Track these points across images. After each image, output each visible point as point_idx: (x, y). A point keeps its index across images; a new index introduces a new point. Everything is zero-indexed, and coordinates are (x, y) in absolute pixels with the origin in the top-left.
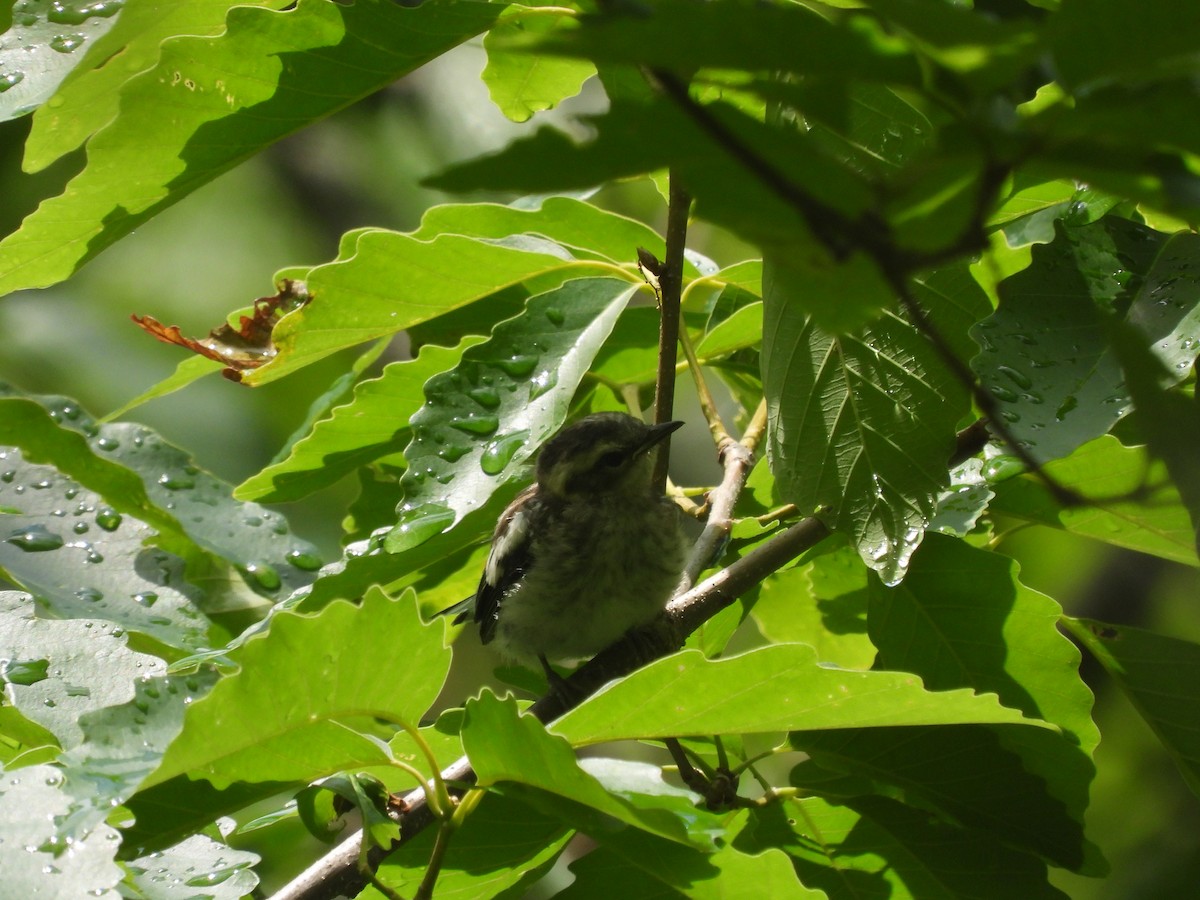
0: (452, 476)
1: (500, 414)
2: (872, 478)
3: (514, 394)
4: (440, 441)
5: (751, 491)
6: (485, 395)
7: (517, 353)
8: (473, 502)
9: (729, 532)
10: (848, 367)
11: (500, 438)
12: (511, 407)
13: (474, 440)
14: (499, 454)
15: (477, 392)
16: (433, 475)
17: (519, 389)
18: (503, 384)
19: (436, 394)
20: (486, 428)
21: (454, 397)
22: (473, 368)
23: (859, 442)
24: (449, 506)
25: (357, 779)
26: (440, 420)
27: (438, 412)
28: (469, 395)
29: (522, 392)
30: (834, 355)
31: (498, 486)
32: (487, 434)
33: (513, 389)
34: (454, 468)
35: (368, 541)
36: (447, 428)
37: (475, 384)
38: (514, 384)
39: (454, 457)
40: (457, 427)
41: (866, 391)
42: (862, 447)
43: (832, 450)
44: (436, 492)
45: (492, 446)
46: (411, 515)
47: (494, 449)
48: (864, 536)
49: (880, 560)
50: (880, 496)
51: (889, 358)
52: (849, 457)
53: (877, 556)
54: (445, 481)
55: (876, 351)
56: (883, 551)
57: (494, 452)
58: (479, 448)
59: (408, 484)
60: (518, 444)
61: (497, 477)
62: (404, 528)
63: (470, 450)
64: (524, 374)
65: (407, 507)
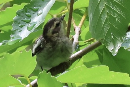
0: (21, 30)
1: (31, 18)
2: (111, 34)
4: (19, 23)
5: (81, 36)
7: (35, 6)
8: (25, 36)
9: (78, 44)
10: (107, 11)
12: (33, 17)
13: (26, 23)
14: (31, 26)
15: (27, 14)
16: (17, 30)
18: (32, 13)
19: (19, 14)
21: (22, 15)
23: (109, 26)
24: (21, 36)
26: (19, 19)
27: (19, 17)
28: (25, 14)
29: (36, 14)
30: (104, 9)
32: (28, 22)
33: (34, 14)
34: (22, 29)
36: (20, 21)
38: (34, 13)
39: (22, 27)
41: (111, 16)
42: (109, 28)
43: (103, 28)
44: (18, 33)
45: (30, 24)
46: (13, 38)
48: (109, 45)
49: (112, 50)
50: (113, 37)
51: (115, 10)
52: (107, 29)
53: (111, 49)
55: (113, 8)
56: (113, 48)
57: (30, 26)
58: (27, 25)
59: (12, 31)
60: (35, 25)
61: (30, 31)
62: (11, 40)
63: (25, 25)
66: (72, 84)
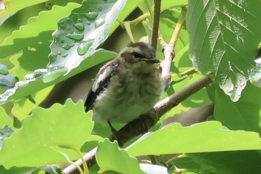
0: (67, 55)
1: (85, 33)
2: (228, 63)
3: (90, 26)
4: (63, 42)
6: (79, 26)
7: (91, 11)
8: (75, 65)
9: (170, 79)
10: (220, 22)
12: (88, 31)
13: (75, 42)
15: (76, 25)
16: (60, 54)
18: (86, 22)
19: (62, 25)
21: (68, 26)
22: (75, 16)
23: (224, 50)
24: (66, 66)
25: (54, 167)
26: (63, 34)
27: (62, 31)
28: (74, 26)
29: (92, 25)
31: (84, 59)
33: (89, 24)
34: (67, 52)
36: (65, 38)
37: (75, 22)
38: (89, 22)
42: (224, 52)
43: (214, 52)
44: (61, 60)
45: (82, 44)
48: (225, 83)
49: (230, 93)
50: (231, 69)
51: (235, 20)
52: (220, 55)
53: (229, 91)
54: (65, 57)
55: (230, 17)
56: (232, 89)
58: (77, 45)
59: (51, 57)
61: (83, 56)
63: (74, 46)
65: (51, 66)
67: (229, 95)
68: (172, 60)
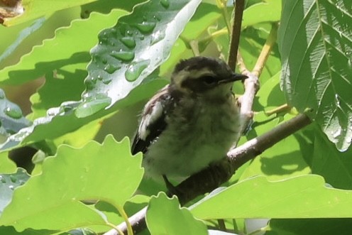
0: (110, 81)
1: (135, 51)
2: (335, 96)
3: (143, 41)
4: (105, 63)
6: (129, 40)
7: (145, 20)
8: (121, 95)
9: (252, 118)
10: (326, 39)
11: (135, 63)
12: (141, 47)
13: (122, 63)
14: (134, 71)
15: (124, 39)
16: (101, 79)
17: (145, 39)
18: (138, 36)
19: (104, 39)
20: (128, 58)
21: (113, 41)
22: (122, 27)
23: (329, 78)
24: (109, 96)
25: (85, 231)
26: (105, 52)
27: (104, 48)
28: (120, 40)
29: (147, 40)
30: (319, 32)
31: (134, 87)
32: (128, 61)
33: (142, 39)
34: (110, 77)
35: (59, 108)
36: (109, 56)
37: (123, 34)
38: (143, 36)
39: (111, 71)
40: (114, 56)
41: (334, 52)
42: (330, 81)
43: (315, 81)
44: (102, 88)
45: (131, 66)
46: (89, 99)
47: (132, 68)
48: (329, 125)
49: (336, 138)
50: (339, 106)
51: (347, 37)
52: (323, 85)
53: (335, 135)
54: (107, 83)
55: (340, 33)
56: (339, 133)
57: (132, 70)
58: (124, 67)
59: (88, 83)
60: (145, 67)
61: (133, 83)
62: (85, 106)
63: (120, 68)
64: (149, 32)
65: (87, 95)
66: (234, 220)
67: (335, 141)
68: (256, 94)
